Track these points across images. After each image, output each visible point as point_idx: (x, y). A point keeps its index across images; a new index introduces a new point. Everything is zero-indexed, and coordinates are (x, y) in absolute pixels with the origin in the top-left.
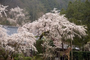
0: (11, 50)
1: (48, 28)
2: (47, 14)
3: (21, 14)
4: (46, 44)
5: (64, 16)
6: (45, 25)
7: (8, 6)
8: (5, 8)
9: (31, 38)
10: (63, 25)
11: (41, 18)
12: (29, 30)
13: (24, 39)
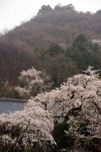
0: (7, 142)
1: (77, 102)
2: (76, 77)
3: (37, 80)
4: (74, 130)
6: (73, 96)
9: (45, 119)
11: (64, 83)
12: (46, 105)
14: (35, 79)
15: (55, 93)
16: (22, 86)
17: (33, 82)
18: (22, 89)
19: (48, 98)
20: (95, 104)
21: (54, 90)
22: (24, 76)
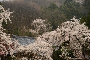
1: (67, 38)
2: (66, 23)
4: (65, 55)
5: (85, 24)
6: (64, 34)
7: (13, 12)
8: (9, 14)
9: (47, 48)
10: (84, 34)
11: (59, 27)
12: (48, 40)
13: (40, 49)
14: (41, 25)
15: (53, 33)
16: (34, 29)
17: (40, 26)
18: (33, 31)
19: (49, 36)
20: (78, 39)
21: (52, 31)
22: (35, 23)
